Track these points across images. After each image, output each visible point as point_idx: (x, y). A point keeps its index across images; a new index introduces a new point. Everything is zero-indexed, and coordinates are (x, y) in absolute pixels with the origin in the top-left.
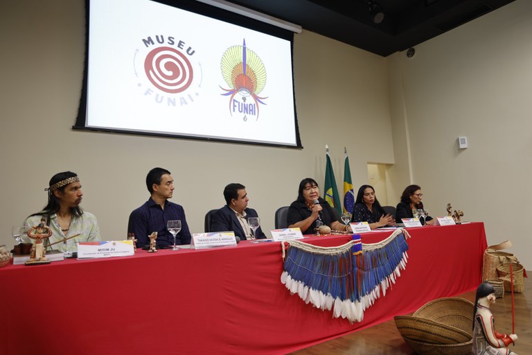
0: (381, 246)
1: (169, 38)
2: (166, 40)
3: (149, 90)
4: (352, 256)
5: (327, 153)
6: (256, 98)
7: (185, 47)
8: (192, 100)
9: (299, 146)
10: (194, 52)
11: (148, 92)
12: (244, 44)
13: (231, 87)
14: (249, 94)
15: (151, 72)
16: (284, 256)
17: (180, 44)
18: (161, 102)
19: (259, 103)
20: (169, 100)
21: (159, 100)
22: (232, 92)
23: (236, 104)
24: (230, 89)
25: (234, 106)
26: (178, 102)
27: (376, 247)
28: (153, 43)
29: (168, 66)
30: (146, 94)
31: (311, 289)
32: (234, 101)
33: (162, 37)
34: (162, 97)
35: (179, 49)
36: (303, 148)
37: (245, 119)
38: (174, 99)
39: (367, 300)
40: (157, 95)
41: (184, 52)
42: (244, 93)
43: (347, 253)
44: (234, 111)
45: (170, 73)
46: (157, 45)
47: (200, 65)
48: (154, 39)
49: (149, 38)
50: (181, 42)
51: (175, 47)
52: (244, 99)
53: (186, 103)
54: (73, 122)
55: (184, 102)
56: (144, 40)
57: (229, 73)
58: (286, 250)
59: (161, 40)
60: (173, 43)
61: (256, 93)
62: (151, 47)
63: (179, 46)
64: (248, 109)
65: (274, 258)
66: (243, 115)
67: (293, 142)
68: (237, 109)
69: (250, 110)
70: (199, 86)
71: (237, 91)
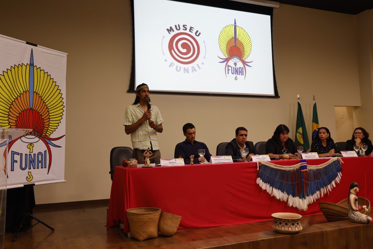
0: (321, 167)
1: (184, 26)
2: (182, 27)
3: (172, 63)
4: (300, 172)
5: (298, 101)
6: (244, 63)
7: (194, 31)
8: (200, 68)
9: (277, 95)
10: (200, 33)
11: (171, 65)
12: (235, 23)
13: (227, 56)
14: (239, 60)
15: (172, 51)
16: (258, 169)
17: (191, 29)
18: (179, 71)
19: (246, 66)
20: (185, 69)
21: (178, 70)
22: (227, 60)
23: (230, 68)
24: (225, 58)
25: (228, 70)
26: (190, 70)
27: (317, 168)
28: (173, 31)
29: (184, 46)
30: (170, 66)
31: (274, 189)
32: (228, 66)
33: (179, 25)
34: (180, 68)
35: (190, 33)
36: (279, 97)
37: (236, 79)
38: (188, 68)
39: (311, 199)
40: (177, 66)
41: (193, 34)
42: (235, 60)
43: (297, 170)
44: (228, 73)
45: (185, 51)
46: (176, 32)
47: (204, 42)
48: (174, 28)
49: (171, 28)
50: (191, 28)
51: (187, 31)
52: (235, 64)
53: (196, 71)
54: (127, 88)
55: (194, 70)
56: (167, 29)
57: (224, 46)
58: (259, 166)
59: (178, 28)
60: (186, 29)
61: (244, 59)
62: (172, 34)
63: (190, 31)
64: (238, 71)
65: (253, 170)
66: (234, 76)
67: (272, 93)
68: (230, 72)
69: (240, 72)
70: (204, 58)
71: (230, 59)
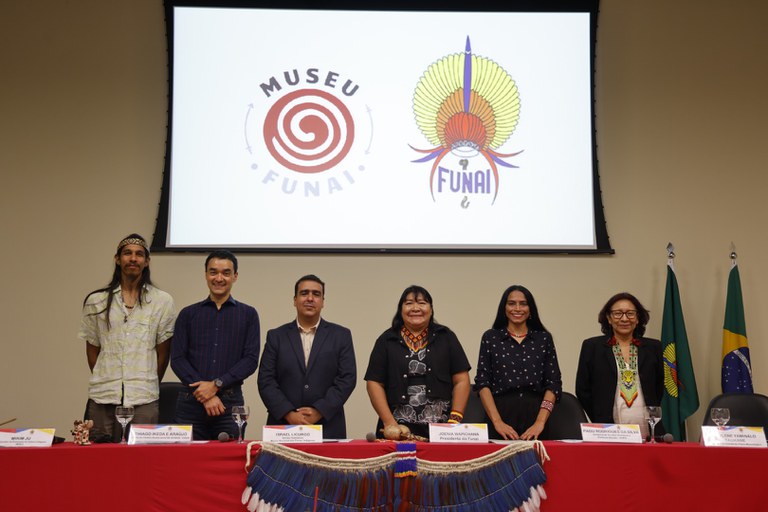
0: (468, 469)
1: (309, 72)
2: (303, 76)
3: (271, 172)
4: (393, 478)
6: (493, 157)
7: (340, 83)
8: (352, 181)
10: (356, 87)
11: (269, 177)
12: (468, 47)
13: (437, 143)
14: (476, 152)
15: (275, 141)
16: (248, 464)
17: (330, 77)
18: (291, 192)
19: (498, 165)
20: (308, 185)
21: (289, 188)
22: (438, 153)
23: (446, 176)
24: (433, 147)
25: (441, 180)
26: (324, 188)
28: (279, 88)
29: (307, 125)
30: (265, 181)
32: (442, 169)
33: (295, 72)
34: (295, 183)
35: (328, 89)
36: (612, 252)
37: (464, 204)
38: (317, 183)
40: (286, 181)
41: (337, 92)
42: (465, 151)
44: (440, 190)
45: (310, 137)
46: (287, 89)
47: (369, 110)
48: (281, 80)
49: (273, 81)
50: (331, 74)
51: (320, 86)
52: (464, 163)
53: (339, 188)
55: (335, 185)
56: (264, 86)
57: (430, 115)
58: (252, 456)
59: (293, 80)
60: (316, 79)
61: (492, 146)
62: (276, 95)
63: (327, 83)
65: (234, 465)
66: (460, 195)
67: (588, 240)
68: (446, 186)
69: (477, 184)
70: (367, 152)
71: (449, 148)
